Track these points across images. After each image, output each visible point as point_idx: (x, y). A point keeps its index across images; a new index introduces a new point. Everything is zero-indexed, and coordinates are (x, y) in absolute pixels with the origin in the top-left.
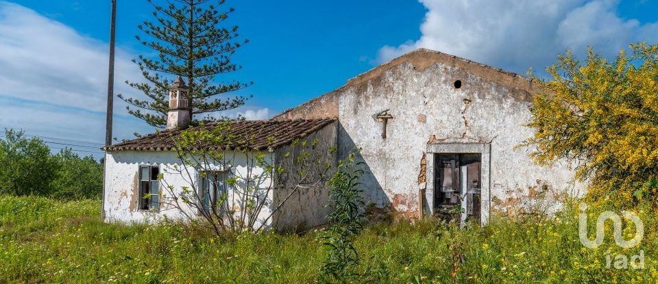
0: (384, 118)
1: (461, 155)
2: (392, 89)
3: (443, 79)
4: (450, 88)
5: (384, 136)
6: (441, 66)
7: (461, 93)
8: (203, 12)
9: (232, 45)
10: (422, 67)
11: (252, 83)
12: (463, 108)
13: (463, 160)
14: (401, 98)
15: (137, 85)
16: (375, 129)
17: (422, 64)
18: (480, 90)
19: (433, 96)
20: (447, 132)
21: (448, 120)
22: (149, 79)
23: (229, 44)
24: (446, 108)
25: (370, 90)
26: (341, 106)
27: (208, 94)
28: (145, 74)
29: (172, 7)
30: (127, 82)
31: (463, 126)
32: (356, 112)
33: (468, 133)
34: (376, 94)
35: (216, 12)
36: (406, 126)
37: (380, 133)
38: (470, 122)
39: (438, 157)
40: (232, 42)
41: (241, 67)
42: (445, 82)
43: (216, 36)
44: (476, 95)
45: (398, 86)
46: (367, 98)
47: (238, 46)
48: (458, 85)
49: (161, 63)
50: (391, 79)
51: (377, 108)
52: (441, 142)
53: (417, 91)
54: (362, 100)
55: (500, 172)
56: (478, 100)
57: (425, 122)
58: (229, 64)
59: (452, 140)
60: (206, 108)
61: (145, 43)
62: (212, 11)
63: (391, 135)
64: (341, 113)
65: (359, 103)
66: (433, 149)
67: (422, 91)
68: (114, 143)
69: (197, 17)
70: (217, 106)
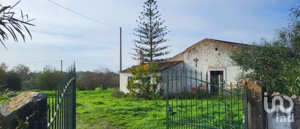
0: (196, 60)
1: (218, 71)
2: (198, 51)
3: (212, 48)
4: (214, 51)
5: (196, 66)
6: (212, 44)
7: (217, 52)
8: (154, 23)
9: (164, 33)
10: (206, 45)
11: (172, 46)
12: (218, 57)
13: (219, 73)
14: (201, 54)
15: (134, 49)
16: (194, 64)
17: (206, 44)
18: (223, 51)
19: (209, 53)
20: (213, 64)
21: (214, 60)
22: (138, 47)
23: (163, 33)
24: (213, 57)
25: (192, 51)
26: (184, 57)
27: (157, 50)
28: (136, 46)
29: (144, 22)
30: (131, 48)
31: (218, 62)
32: (188, 59)
33: (220, 65)
34: (194, 53)
35: (158, 22)
36: (202, 63)
37: (195, 65)
38: (220, 61)
39: (211, 72)
40: (164, 32)
41: (168, 40)
42: (213, 49)
43: (159, 30)
44: (222, 53)
45: (200, 50)
46: (191, 54)
47: (166, 33)
48: (216, 49)
49: (141, 42)
50: (198, 48)
51: (194, 58)
52: (212, 67)
53: (205, 52)
54: (190, 55)
55: (229, 77)
56: (222, 54)
57: (207, 61)
58: (163, 40)
59: (215, 67)
60: (157, 55)
61: (136, 35)
62: (157, 22)
63: (198, 65)
64: (184, 59)
65: (189, 56)
66: (210, 70)
67: (206, 51)
68: (122, 70)
69: (153, 25)
70: (161, 54)
